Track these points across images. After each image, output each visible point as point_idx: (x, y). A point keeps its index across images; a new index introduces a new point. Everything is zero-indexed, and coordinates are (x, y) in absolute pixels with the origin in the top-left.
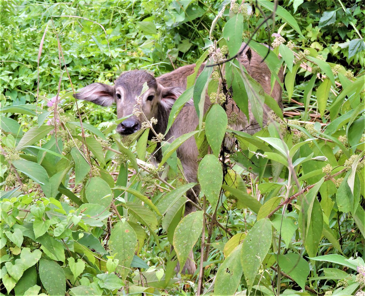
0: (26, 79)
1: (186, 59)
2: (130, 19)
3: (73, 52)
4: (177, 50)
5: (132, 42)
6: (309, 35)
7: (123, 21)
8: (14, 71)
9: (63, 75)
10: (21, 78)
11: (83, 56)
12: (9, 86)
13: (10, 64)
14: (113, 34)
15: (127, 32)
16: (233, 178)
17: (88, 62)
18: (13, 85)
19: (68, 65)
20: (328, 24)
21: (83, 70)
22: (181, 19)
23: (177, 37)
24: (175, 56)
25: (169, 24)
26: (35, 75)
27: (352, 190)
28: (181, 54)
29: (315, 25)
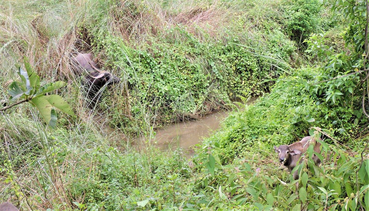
0: (256, 131)
1: (296, 131)
2: (283, 116)
3: (268, 125)
4: (294, 129)
5: (283, 123)
6: (329, 126)
7: (281, 117)
8: (253, 129)
9: (265, 131)
10: (255, 131)
11: (270, 126)
12: (252, 133)
13: (252, 127)
14: (278, 120)
15: (282, 120)
16: (309, 188)
17: (271, 128)
18: (253, 133)
19: (266, 129)
20: (335, 124)
21: (270, 130)
22: (295, 122)
23: (294, 126)
24: (294, 131)
25: (292, 123)
26: (258, 131)
27: (346, 210)
28: (295, 130)
29: (331, 123)
